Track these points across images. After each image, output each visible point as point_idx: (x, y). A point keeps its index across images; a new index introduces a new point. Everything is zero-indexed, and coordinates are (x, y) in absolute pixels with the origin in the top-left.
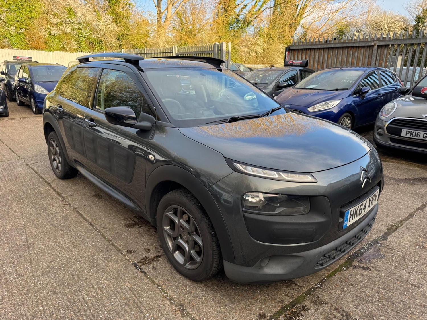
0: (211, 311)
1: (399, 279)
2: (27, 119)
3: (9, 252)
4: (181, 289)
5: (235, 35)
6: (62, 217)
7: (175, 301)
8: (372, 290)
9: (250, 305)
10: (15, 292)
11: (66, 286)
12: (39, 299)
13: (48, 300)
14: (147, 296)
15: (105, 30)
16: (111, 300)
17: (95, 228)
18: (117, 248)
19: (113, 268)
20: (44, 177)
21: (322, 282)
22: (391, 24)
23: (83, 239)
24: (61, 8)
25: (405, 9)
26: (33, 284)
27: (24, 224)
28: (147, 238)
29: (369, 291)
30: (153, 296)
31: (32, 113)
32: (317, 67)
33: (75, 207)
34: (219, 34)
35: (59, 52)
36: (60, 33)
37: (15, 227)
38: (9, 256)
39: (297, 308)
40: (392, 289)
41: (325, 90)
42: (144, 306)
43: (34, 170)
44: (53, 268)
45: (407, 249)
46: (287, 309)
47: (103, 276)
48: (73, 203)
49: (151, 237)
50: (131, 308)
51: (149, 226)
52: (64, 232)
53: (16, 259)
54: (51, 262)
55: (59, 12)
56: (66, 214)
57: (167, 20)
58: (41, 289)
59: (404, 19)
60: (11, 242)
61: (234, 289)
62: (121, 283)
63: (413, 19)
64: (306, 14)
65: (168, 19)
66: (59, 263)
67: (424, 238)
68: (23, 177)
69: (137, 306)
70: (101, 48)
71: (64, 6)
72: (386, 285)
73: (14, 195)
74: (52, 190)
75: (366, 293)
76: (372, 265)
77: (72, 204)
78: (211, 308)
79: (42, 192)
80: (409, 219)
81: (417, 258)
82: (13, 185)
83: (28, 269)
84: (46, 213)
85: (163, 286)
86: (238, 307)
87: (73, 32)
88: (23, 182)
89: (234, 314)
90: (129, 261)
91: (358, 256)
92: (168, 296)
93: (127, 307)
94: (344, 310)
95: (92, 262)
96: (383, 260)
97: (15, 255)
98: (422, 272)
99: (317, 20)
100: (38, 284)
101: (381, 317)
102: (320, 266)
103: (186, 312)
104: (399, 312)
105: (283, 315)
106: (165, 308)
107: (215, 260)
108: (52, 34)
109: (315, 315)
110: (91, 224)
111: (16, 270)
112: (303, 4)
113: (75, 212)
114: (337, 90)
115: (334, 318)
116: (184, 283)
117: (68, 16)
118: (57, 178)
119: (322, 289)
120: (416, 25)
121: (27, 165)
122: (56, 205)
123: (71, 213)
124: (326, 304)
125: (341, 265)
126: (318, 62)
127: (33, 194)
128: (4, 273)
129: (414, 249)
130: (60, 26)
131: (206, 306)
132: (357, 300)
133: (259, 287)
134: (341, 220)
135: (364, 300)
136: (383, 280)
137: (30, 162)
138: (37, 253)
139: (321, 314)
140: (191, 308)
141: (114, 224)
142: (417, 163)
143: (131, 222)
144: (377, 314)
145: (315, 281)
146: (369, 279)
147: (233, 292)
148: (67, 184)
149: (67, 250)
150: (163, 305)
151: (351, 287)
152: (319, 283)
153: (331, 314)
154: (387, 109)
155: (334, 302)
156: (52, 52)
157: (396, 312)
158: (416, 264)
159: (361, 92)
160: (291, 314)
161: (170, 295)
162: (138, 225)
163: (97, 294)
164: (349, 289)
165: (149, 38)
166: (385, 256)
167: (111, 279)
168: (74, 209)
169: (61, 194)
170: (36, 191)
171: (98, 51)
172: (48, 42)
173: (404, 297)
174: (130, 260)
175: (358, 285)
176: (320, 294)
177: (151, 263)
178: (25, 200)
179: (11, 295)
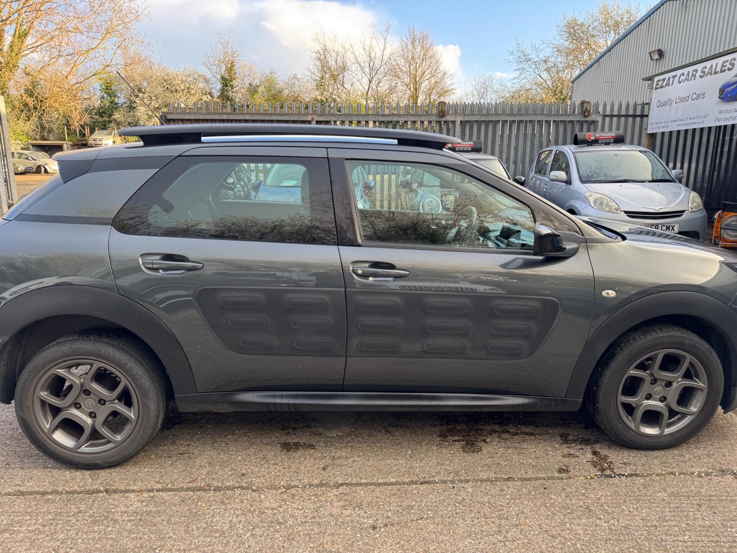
18: (541, 478)
63: (216, 79)
110: (422, 483)
174: (589, 477)
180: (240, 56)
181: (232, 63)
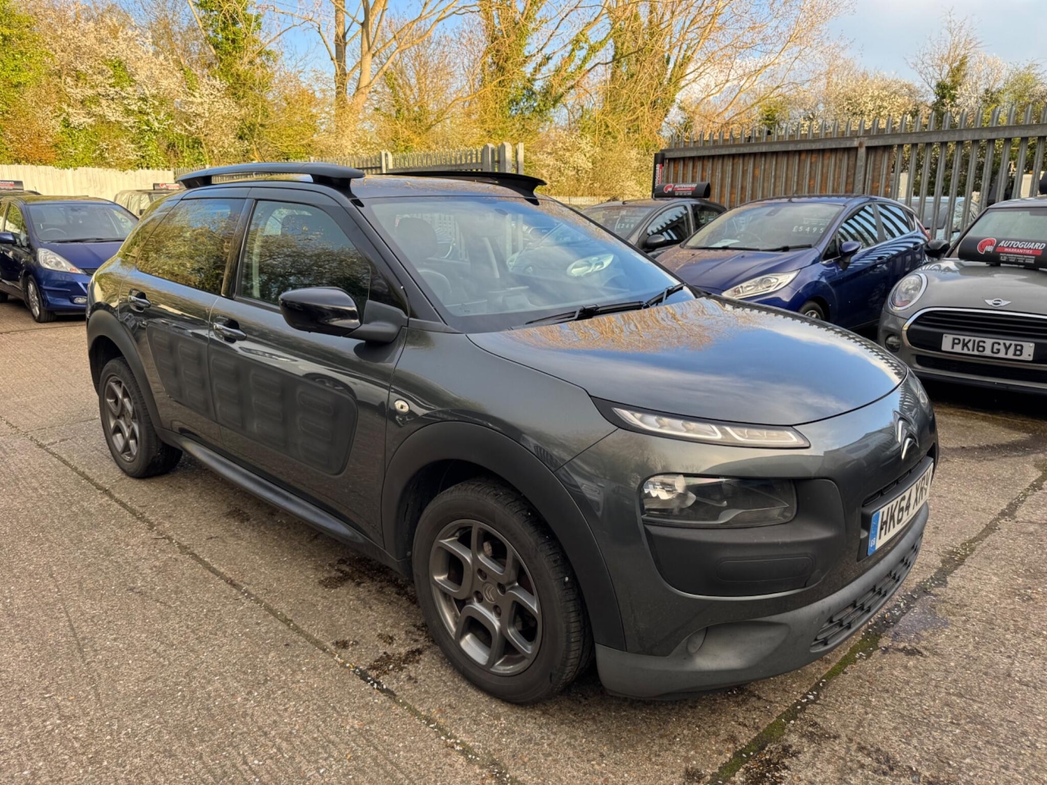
0: (569, 772)
1: (990, 671)
2: (19, 335)
3: (31, 661)
4: (488, 725)
5: (526, 127)
6: (154, 569)
7: (477, 755)
8: (934, 701)
9: (660, 751)
10: (65, 760)
11: (196, 736)
12: (130, 771)
13: (155, 774)
14: (406, 746)
15: (207, 115)
16: (316, 762)
17: (246, 591)
18: (308, 637)
19: (307, 685)
20: (90, 475)
21: (817, 687)
22: (882, 100)
23: (219, 621)
24: (96, 60)
25: (912, 66)
26: (109, 737)
27: (59, 591)
28: (381, 609)
29: (928, 703)
30: (421, 745)
31: (31, 319)
32: (730, 197)
33: (185, 543)
34: (486, 126)
35: (90, 169)
36: (93, 124)
37: (35, 600)
38: (33, 673)
39: (772, 752)
40: (978, 696)
41: (758, 250)
42: (402, 773)
43: (60, 458)
44: (154, 694)
45: (996, 604)
46: (748, 755)
47: (288, 706)
48: (178, 535)
49: (390, 608)
50: (371, 779)
51: (380, 581)
52: (165, 605)
53: (53, 679)
54: (145, 681)
55: (90, 72)
56: (165, 562)
57: (360, 91)
58: (132, 748)
59: (910, 90)
60: (32, 637)
61: (615, 718)
62: (336, 720)
63: (929, 89)
64: (687, 77)
65: (363, 90)
66: (168, 683)
67: (1026, 577)
68: (34, 476)
69: (386, 772)
70: (199, 159)
71: (103, 57)
72: (962, 687)
73: (18, 522)
74: (117, 505)
75: (922, 708)
76: (924, 643)
77: (175, 537)
78: (567, 764)
79: (93, 510)
80: (986, 536)
81: (1021, 623)
82: (11, 497)
83: (89, 700)
84: (111, 561)
85: (442, 720)
86: (631, 757)
87: (125, 120)
88: (36, 489)
89: (626, 775)
90: (345, 667)
91: (887, 626)
92: (457, 744)
93: (361, 777)
94: (878, 750)
95: (253, 673)
96: (947, 630)
97: (49, 668)
98: (1036, 653)
99: (714, 92)
100: (122, 735)
101: (964, 759)
102: (821, 646)
103: (508, 779)
104: (1002, 744)
105: (741, 770)
106: (457, 773)
107: (574, 647)
108: (72, 126)
109: (814, 764)
110: (232, 583)
111: (57, 706)
112: (681, 56)
113: (188, 556)
114: (786, 249)
115: (859, 768)
116: (491, 711)
117: (112, 81)
118: (124, 476)
119: (819, 704)
120: (938, 102)
121: (41, 446)
122: (132, 541)
123: (176, 560)
124: (835, 737)
125: (854, 646)
126: (732, 186)
127: (69, 516)
128: (26, 714)
129: (1011, 604)
130: (93, 106)
131: (556, 761)
132: (903, 724)
133: (673, 709)
134: (864, 534)
135: (920, 723)
136: (955, 676)
137: (47, 438)
138: (106, 661)
139: (829, 762)
140: (519, 769)
141: (293, 581)
142: (981, 412)
143: (333, 573)
144: (956, 754)
145: (801, 686)
146: (922, 677)
147: (612, 723)
148: (153, 489)
149: (181, 648)
150: (450, 765)
151: (886, 695)
152: (811, 690)
153: (851, 761)
154: (904, 290)
155: (853, 733)
156: (71, 169)
157: (997, 745)
158: (1020, 635)
159: (841, 252)
160: (760, 766)
161: (462, 741)
162: (353, 580)
163: (279, 749)
164: (882, 700)
165: (315, 135)
166: (949, 621)
167: (308, 713)
168: (183, 549)
169: (141, 514)
170: (74, 509)
171: (191, 167)
172: (61, 145)
173: (1008, 711)
174: (348, 665)
175: (900, 690)
176: (819, 717)
177: (401, 669)
178: (49, 533)
179: (56, 767)
180: (979, 45)
181: (965, 57)
